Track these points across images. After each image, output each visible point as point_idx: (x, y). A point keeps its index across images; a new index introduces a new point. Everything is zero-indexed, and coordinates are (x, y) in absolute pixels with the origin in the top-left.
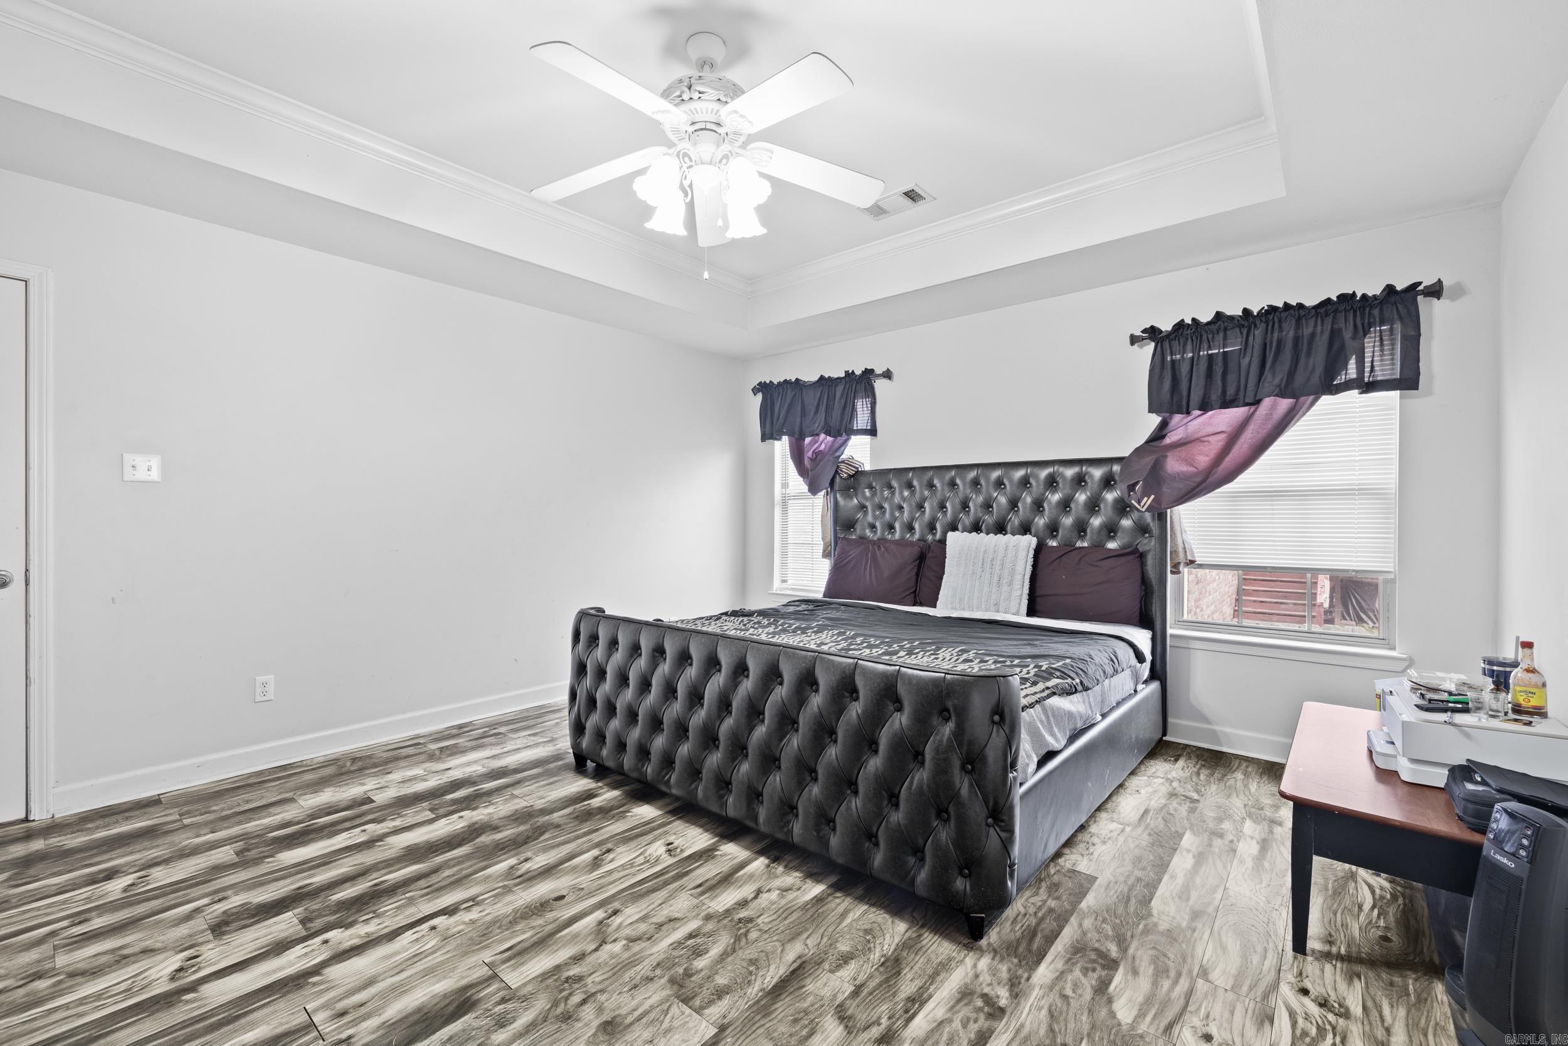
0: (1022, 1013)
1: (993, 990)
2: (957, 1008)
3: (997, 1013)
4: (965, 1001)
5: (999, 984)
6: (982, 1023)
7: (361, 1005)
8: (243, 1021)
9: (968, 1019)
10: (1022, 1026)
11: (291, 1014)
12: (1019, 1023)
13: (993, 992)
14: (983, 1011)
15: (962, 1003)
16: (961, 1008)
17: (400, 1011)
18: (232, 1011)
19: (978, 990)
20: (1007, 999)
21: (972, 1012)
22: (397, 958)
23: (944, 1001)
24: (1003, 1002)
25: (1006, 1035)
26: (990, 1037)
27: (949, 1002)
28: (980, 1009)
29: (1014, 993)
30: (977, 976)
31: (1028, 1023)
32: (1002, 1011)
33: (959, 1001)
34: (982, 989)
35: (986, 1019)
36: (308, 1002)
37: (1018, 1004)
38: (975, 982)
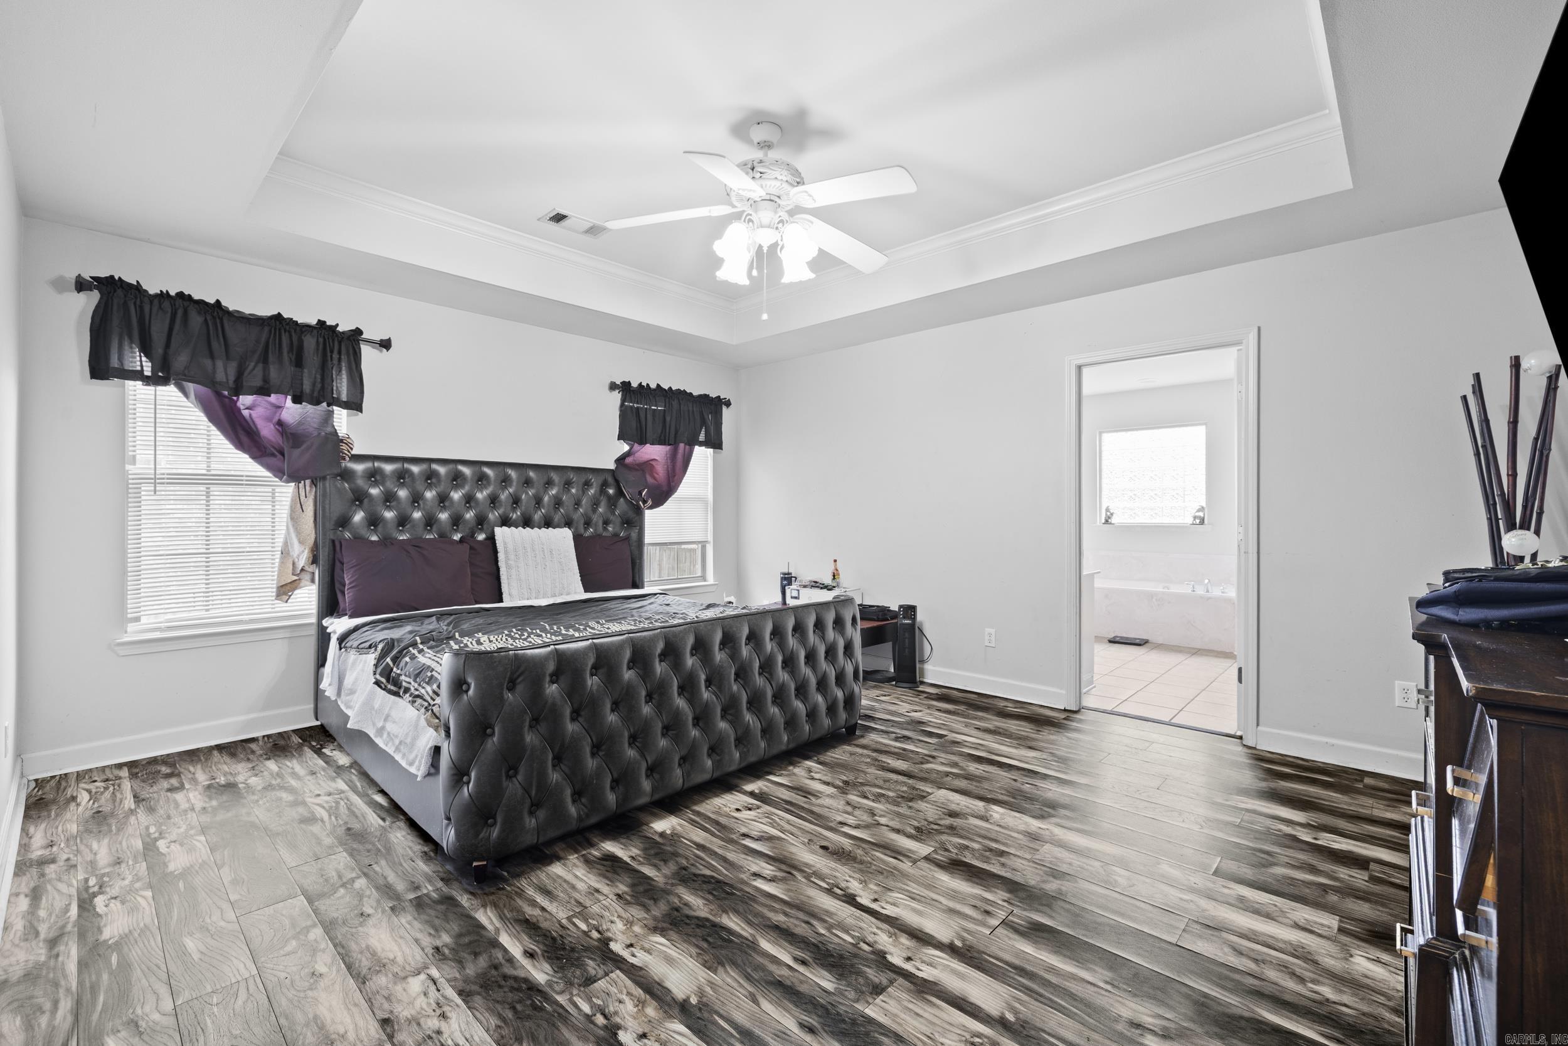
7: (975, 906)
8: (1017, 962)
11: (998, 938)
17: (973, 888)
18: (1012, 975)
22: (919, 907)
36: (984, 935)
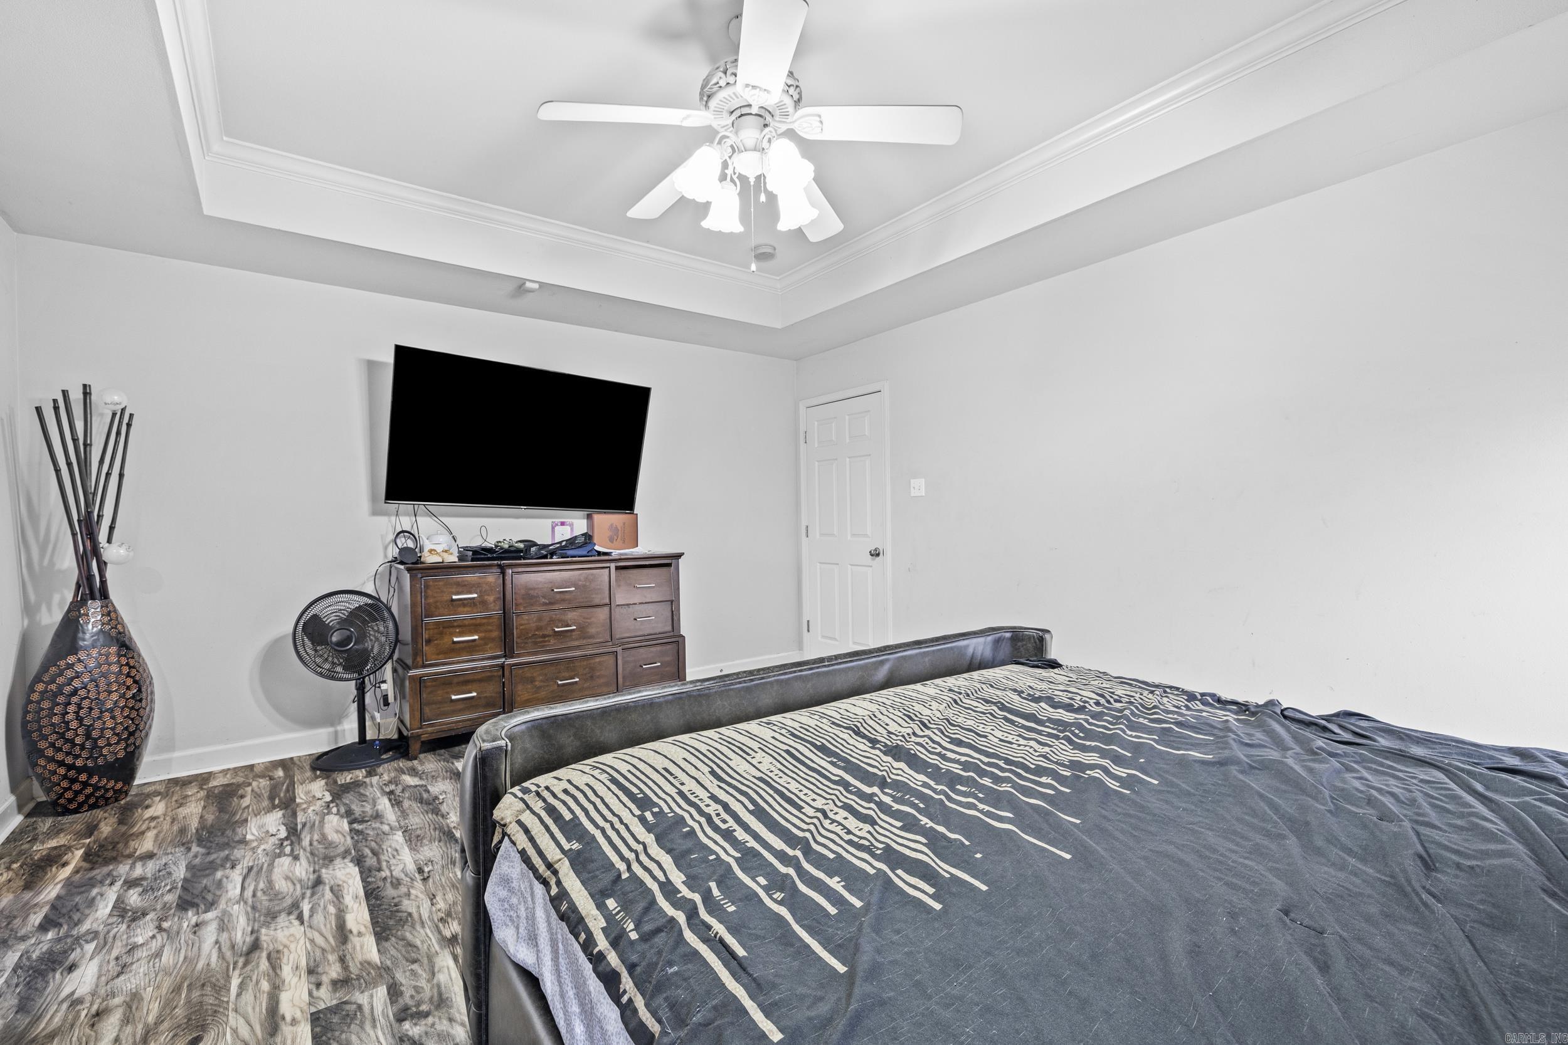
0: (384, 1034)
1: (426, 1025)
2: (435, 990)
3: (403, 1014)
4: (436, 998)
5: (426, 1033)
6: (407, 999)
9: (418, 992)
10: (374, 1027)
12: (378, 1025)
13: (423, 1023)
14: (415, 1006)
15: (436, 994)
16: (433, 993)
19: (436, 1013)
20: (407, 1030)
21: (421, 998)
23: (450, 984)
24: (407, 1025)
25: (380, 1009)
26: (390, 999)
27: (445, 987)
28: (418, 1005)
29: (406, 1039)
30: (451, 1020)
31: (372, 1033)
32: (400, 1020)
33: (440, 994)
34: (434, 1016)
35: (406, 1004)
37: (394, 1036)
38: (447, 1015)
